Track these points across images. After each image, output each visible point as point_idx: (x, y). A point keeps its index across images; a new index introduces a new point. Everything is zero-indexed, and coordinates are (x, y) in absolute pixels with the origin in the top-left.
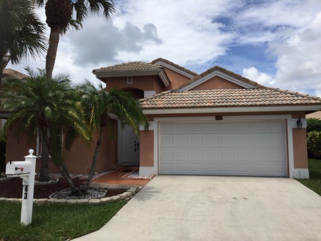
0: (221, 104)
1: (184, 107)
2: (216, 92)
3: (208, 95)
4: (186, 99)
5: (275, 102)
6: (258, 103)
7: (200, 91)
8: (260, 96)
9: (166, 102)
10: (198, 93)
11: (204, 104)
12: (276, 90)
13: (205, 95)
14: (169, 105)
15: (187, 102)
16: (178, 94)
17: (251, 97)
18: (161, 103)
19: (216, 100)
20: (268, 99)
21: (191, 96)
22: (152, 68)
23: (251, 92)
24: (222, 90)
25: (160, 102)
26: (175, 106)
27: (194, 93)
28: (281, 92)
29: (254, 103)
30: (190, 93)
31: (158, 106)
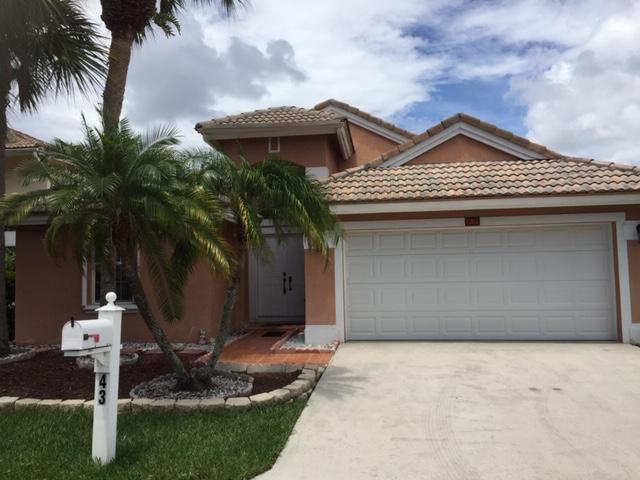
0: (479, 192)
1: (402, 200)
2: (460, 169)
3: (446, 175)
4: (401, 182)
5: (594, 187)
6: (559, 189)
7: (426, 167)
8: (558, 175)
9: (360, 189)
10: (423, 170)
11: (443, 193)
12: (588, 163)
13: (439, 175)
14: (368, 196)
15: (405, 189)
16: (381, 173)
17: (539, 177)
18: (348, 191)
19: (467, 185)
20: (576, 180)
21: (411, 177)
22: (323, 119)
23: (536, 166)
24: (473, 163)
25: (345, 190)
26: (380, 197)
27: (415, 171)
28: (600, 166)
29: (549, 189)
30: (407, 171)
31: (346, 198)
